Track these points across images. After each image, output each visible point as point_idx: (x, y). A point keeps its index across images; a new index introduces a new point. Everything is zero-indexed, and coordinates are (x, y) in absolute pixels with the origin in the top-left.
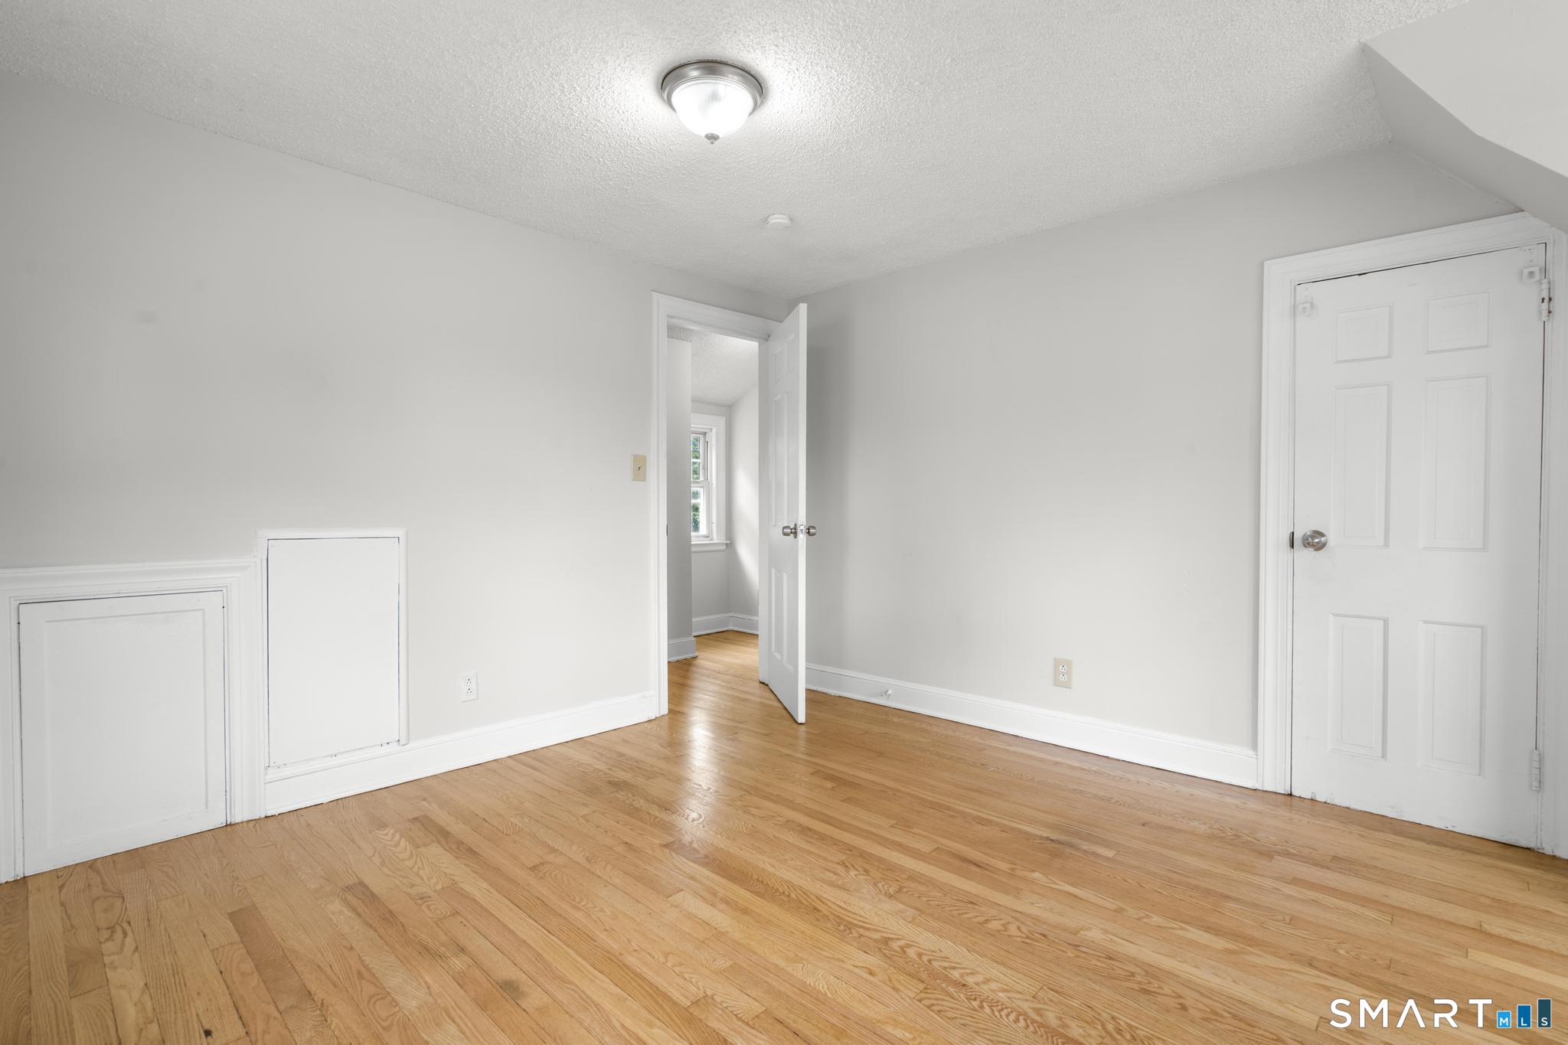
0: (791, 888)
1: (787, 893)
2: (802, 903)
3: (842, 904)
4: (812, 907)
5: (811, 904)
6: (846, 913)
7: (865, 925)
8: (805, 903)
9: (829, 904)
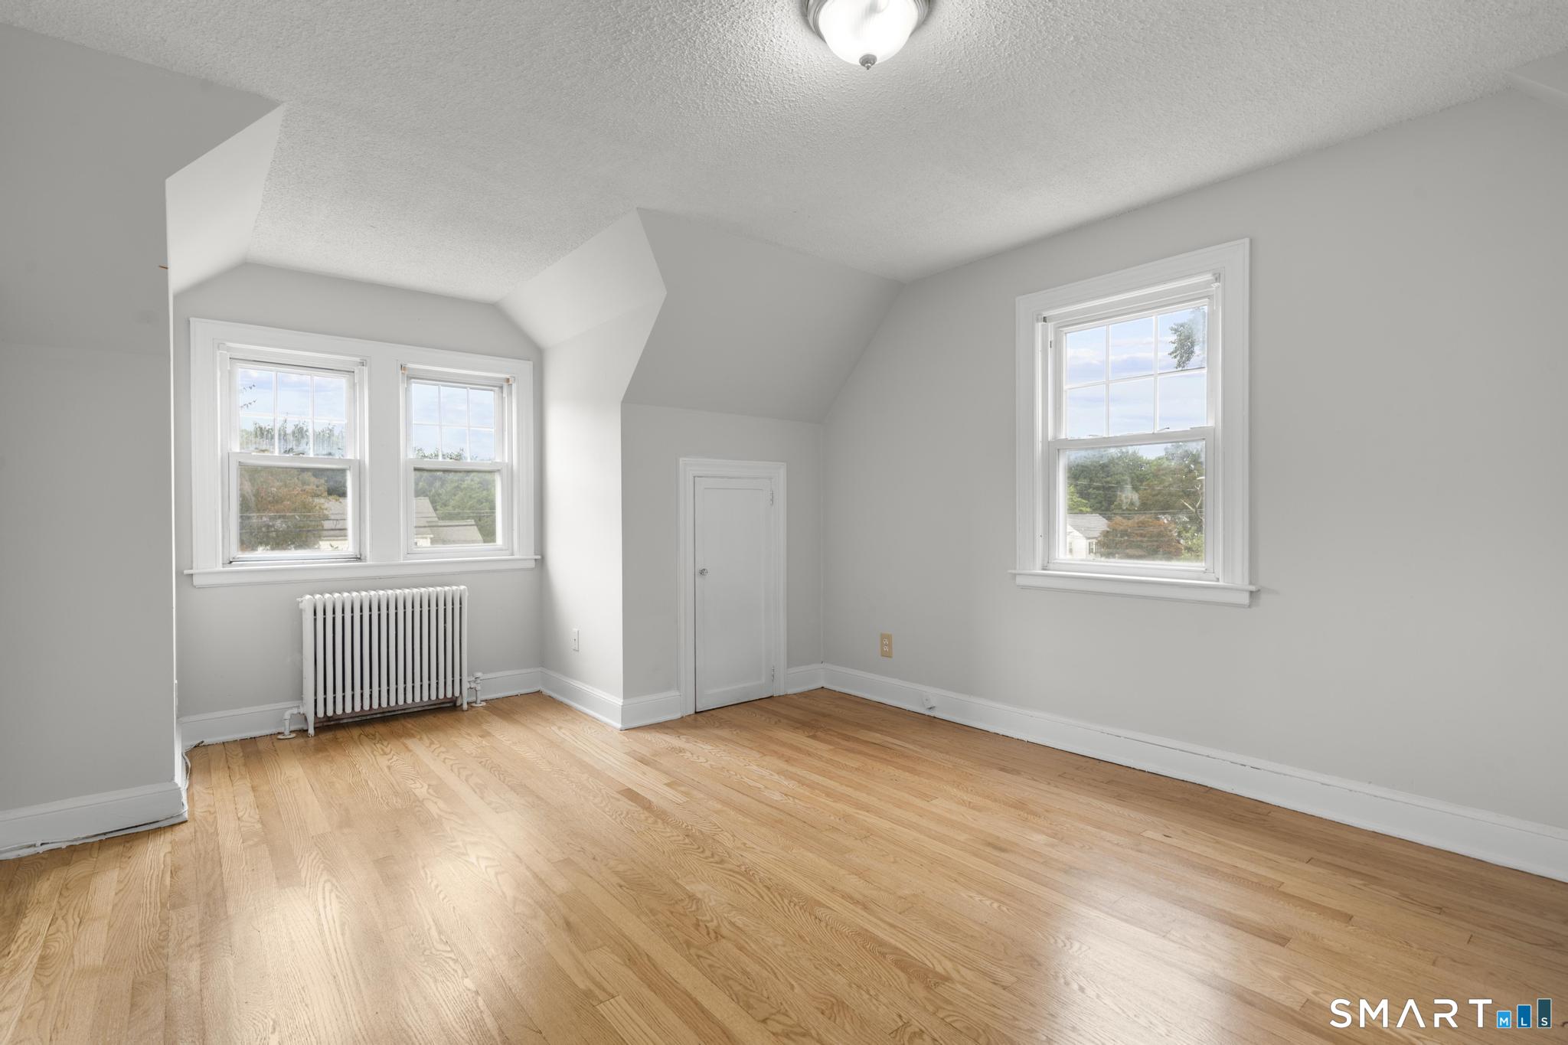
0: (786, 909)
1: (792, 904)
2: (779, 894)
3: (742, 891)
4: (772, 890)
5: (772, 893)
6: (741, 883)
7: (732, 873)
8: (776, 894)
9: (753, 892)
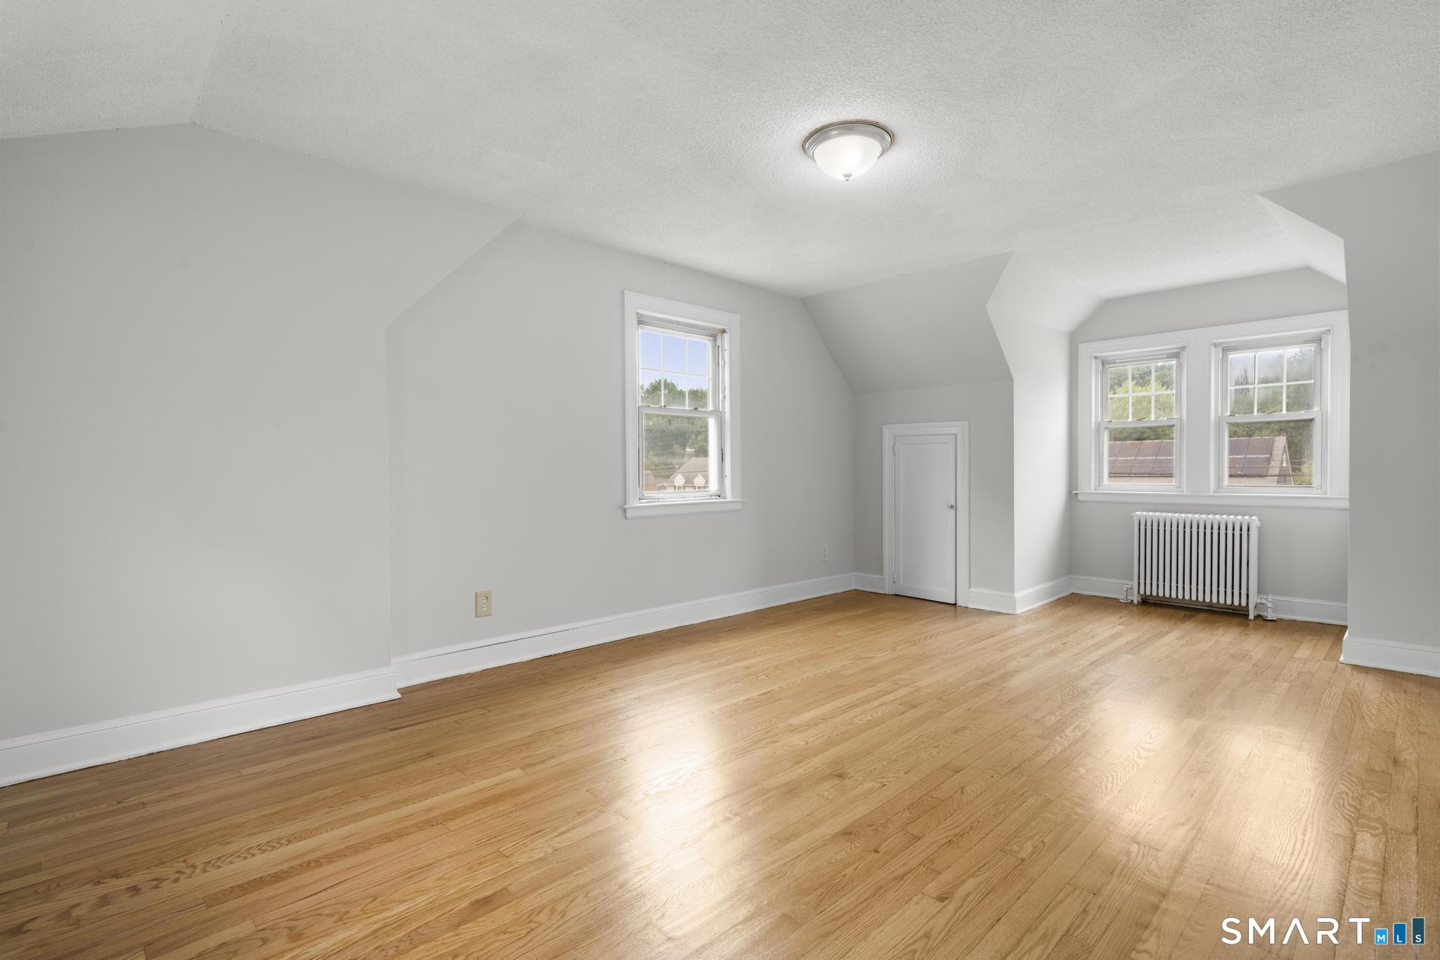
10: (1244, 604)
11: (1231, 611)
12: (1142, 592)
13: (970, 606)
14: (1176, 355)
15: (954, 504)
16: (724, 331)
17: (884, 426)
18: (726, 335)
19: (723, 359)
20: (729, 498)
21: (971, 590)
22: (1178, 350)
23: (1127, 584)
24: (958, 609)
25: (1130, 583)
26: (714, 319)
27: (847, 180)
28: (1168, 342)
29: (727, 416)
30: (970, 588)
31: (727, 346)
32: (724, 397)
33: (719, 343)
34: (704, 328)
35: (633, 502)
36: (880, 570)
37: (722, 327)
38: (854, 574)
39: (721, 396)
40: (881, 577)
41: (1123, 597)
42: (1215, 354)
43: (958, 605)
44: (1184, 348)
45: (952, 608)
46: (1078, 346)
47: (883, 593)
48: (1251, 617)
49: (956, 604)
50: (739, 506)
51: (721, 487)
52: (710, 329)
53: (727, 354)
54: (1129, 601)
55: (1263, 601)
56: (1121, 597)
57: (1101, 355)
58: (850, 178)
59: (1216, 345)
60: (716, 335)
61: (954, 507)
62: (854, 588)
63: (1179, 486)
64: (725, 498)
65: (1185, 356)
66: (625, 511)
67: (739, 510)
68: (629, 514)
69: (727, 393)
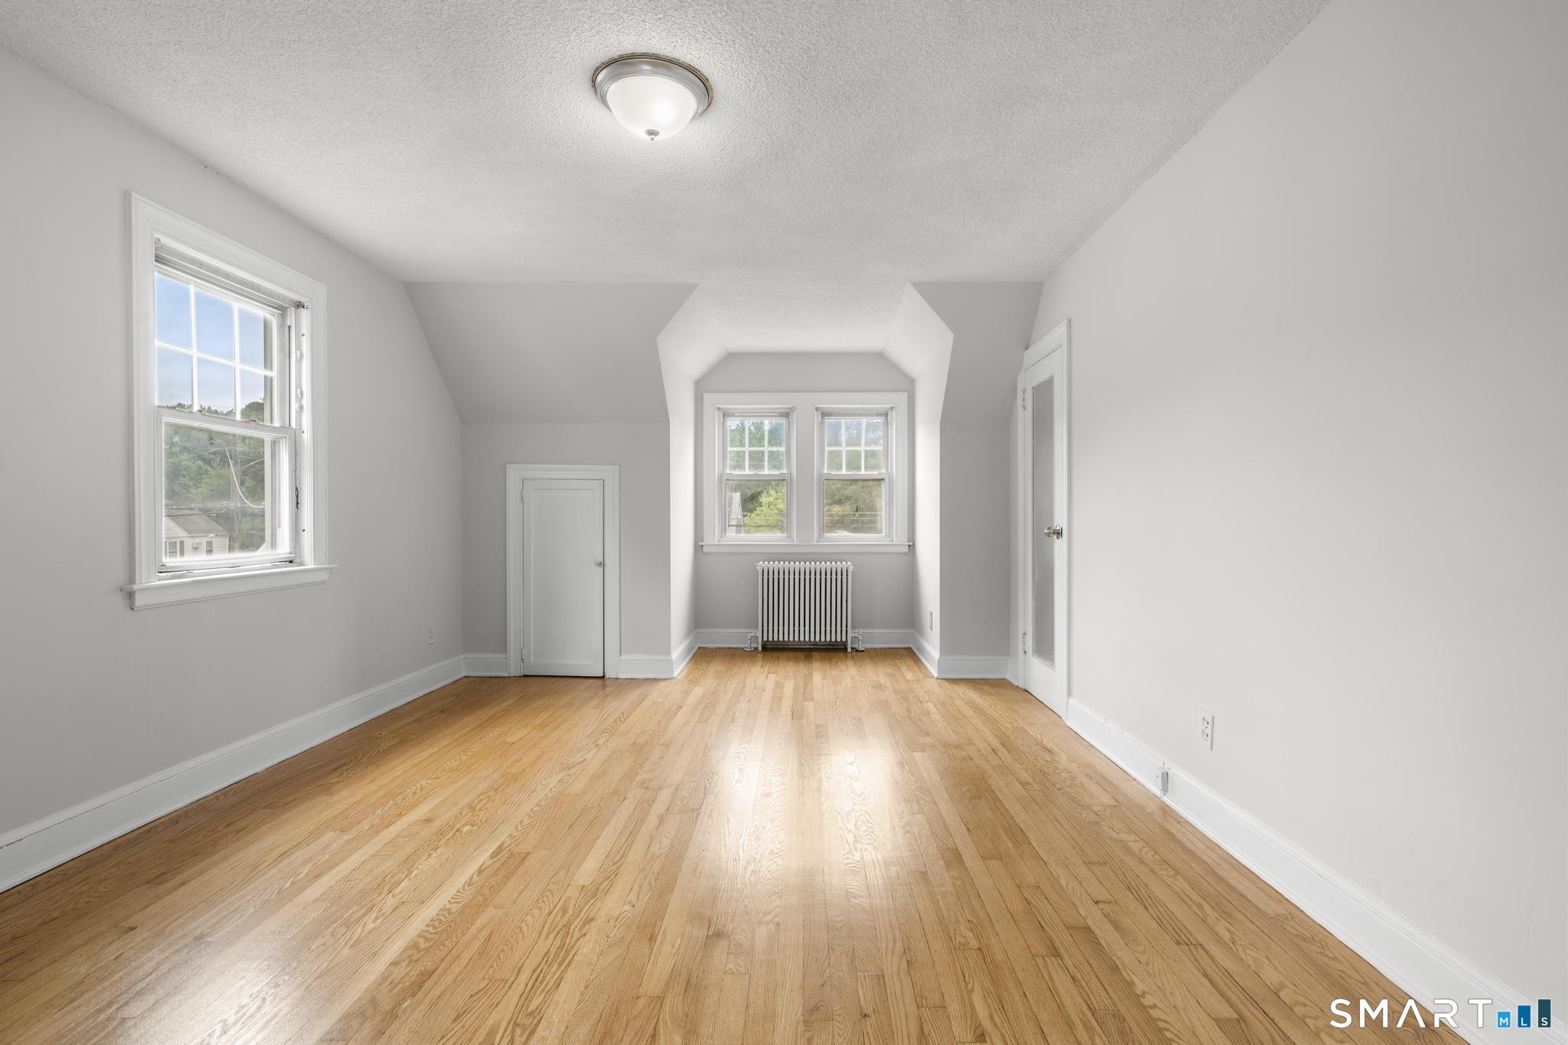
10: (844, 640)
11: (830, 647)
12: (765, 639)
13: (621, 676)
14: (786, 415)
15: (602, 561)
16: (299, 305)
17: (508, 466)
18: (303, 312)
19: (299, 347)
20: (310, 563)
21: (622, 658)
22: (787, 411)
23: (751, 633)
24: (608, 682)
25: (753, 631)
26: (286, 284)
27: (652, 139)
28: (780, 402)
29: (307, 437)
30: (620, 655)
31: (305, 328)
32: (301, 407)
33: (291, 320)
34: (270, 294)
35: (147, 580)
36: (504, 648)
37: (297, 297)
38: (463, 656)
39: (294, 406)
40: (503, 656)
41: (746, 646)
42: (817, 416)
43: (607, 677)
44: (792, 409)
45: (600, 682)
46: (703, 396)
47: (506, 675)
48: (849, 650)
49: (604, 676)
50: (325, 576)
51: (295, 548)
52: (279, 297)
53: (305, 343)
54: (753, 649)
55: (856, 635)
56: (745, 645)
57: (723, 406)
58: (656, 138)
59: (817, 409)
60: (286, 308)
61: (602, 564)
62: (464, 674)
63: (790, 537)
64: (301, 564)
65: (794, 416)
66: (130, 596)
67: (324, 582)
68: (140, 601)
69: (306, 402)
